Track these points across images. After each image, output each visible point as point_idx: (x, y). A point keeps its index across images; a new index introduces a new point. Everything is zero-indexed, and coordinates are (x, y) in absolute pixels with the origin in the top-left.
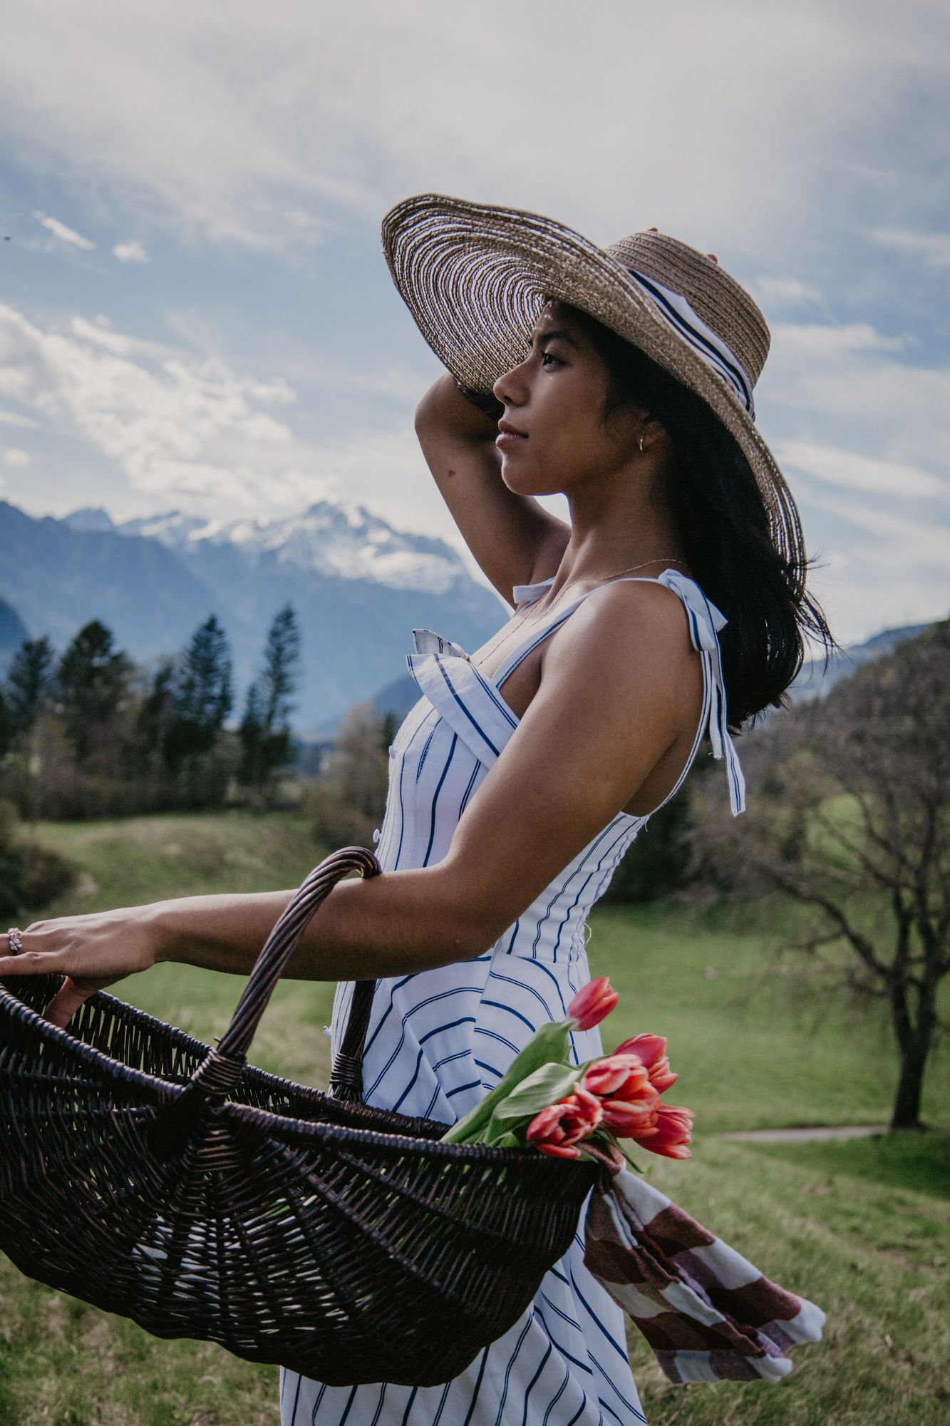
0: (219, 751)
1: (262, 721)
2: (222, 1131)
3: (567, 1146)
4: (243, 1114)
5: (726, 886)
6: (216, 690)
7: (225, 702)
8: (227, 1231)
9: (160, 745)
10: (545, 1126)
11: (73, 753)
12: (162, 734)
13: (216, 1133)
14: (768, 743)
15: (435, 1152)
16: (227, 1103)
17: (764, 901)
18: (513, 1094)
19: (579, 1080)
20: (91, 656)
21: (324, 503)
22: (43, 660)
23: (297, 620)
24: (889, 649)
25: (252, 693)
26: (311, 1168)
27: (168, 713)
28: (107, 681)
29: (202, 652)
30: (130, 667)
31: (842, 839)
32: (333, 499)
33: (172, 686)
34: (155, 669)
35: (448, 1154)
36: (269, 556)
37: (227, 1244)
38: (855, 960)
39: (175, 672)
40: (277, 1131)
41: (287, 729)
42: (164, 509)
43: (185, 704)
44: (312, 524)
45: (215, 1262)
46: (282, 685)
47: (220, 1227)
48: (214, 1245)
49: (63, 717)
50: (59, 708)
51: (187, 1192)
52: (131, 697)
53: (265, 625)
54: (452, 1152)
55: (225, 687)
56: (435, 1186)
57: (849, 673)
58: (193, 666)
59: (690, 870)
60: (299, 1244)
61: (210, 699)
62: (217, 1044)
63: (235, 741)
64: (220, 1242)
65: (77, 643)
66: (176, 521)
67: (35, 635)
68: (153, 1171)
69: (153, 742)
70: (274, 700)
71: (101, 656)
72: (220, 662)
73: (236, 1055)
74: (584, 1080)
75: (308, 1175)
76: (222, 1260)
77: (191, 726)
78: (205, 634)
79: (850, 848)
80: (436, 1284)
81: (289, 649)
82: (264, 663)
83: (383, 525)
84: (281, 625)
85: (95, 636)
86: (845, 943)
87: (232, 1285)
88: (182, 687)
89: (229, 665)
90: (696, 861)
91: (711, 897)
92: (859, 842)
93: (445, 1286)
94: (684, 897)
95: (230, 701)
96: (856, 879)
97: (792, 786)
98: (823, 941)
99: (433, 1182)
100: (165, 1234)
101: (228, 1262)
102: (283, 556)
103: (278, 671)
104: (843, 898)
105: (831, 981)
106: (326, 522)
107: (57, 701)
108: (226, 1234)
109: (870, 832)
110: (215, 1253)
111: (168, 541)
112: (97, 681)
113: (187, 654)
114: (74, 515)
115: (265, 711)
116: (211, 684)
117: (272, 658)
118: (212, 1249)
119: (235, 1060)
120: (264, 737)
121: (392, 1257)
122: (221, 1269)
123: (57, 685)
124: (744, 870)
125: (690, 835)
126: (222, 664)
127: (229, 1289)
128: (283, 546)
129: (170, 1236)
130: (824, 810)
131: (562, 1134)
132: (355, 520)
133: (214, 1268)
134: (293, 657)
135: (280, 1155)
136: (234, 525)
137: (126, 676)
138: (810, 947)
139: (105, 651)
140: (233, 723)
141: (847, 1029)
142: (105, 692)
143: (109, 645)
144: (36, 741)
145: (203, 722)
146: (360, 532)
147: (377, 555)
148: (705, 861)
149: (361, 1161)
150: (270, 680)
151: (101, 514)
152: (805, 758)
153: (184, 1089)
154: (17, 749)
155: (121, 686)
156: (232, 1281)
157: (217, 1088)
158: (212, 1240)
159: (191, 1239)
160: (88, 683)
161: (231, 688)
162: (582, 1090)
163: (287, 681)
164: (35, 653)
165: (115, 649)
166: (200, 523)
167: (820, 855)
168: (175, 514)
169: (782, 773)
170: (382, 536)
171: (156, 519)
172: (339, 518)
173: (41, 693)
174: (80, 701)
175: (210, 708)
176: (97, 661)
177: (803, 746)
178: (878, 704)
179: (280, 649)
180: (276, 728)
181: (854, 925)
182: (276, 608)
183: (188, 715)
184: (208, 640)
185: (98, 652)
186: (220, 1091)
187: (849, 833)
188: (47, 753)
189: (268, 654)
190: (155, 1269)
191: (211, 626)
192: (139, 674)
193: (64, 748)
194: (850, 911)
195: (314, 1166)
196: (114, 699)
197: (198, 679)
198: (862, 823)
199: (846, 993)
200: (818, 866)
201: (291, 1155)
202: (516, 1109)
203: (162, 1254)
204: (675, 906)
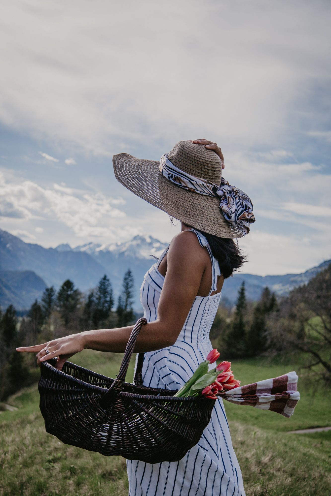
0: (110, 318)
1: (124, 308)
2: (120, 400)
3: (214, 396)
4: (125, 395)
5: (279, 350)
6: (108, 299)
7: (111, 302)
8: (124, 426)
9: (92, 318)
10: (207, 391)
11: (64, 323)
12: (92, 314)
13: (119, 400)
14: (289, 301)
15: (178, 400)
16: (121, 392)
17: (293, 353)
18: (196, 383)
19: (215, 379)
20: (68, 291)
21: (138, 236)
22: (52, 294)
23: (132, 274)
24: (326, 267)
25: (120, 299)
26: (145, 407)
27: (93, 307)
28: (73, 299)
29: (103, 287)
30: (80, 294)
31: (317, 331)
32: (141, 234)
33: (94, 299)
34: (88, 294)
35: (182, 400)
36: (122, 254)
37: (123, 429)
38: (325, 370)
39: (95, 294)
40: (135, 398)
41: (132, 309)
42: (87, 242)
43: (98, 304)
44: (134, 243)
45: (121, 434)
46: (129, 296)
47: (121, 425)
48: (120, 430)
49: (60, 312)
50: (58, 309)
51: (112, 417)
52: (81, 303)
53: (122, 276)
54: (183, 399)
55: (111, 298)
56: (179, 409)
57: (314, 276)
58: (100, 292)
59: (267, 345)
60: (144, 428)
61: (107, 302)
62: (117, 377)
63: (115, 315)
64: (122, 429)
65: (63, 287)
66: (91, 246)
67: (49, 286)
68: (102, 412)
69: (89, 318)
70: (127, 301)
71: (71, 291)
72: (109, 289)
73: (123, 379)
74: (217, 379)
75: (144, 409)
76: (123, 434)
77: (101, 311)
78: (103, 281)
79: (320, 333)
80: (181, 434)
81: (130, 283)
82: (123, 289)
83: (158, 241)
84: (127, 276)
85: (68, 284)
86: (321, 365)
87: (126, 440)
88: (97, 299)
89: (111, 290)
90: (269, 342)
91: (275, 353)
92: (323, 331)
93: (183, 435)
94: (266, 354)
95: (113, 302)
96: (322, 344)
97: (299, 314)
98: (314, 365)
99: (178, 408)
100: (107, 428)
101: (124, 434)
102: (126, 254)
103: (127, 291)
104: (319, 350)
105: (317, 378)
106: (139, 242)
107: (58, 306)
108: (123, 427)
109: (326, 327)
110: (121, 432)
111: (89, 252)
112: (70, 299)
113: (98, 288)
114: (59, 247)
115: (124, 304)
116: (106, 297)
117: (125, 287)
118: (120, 431)
119: (123, 381)
120: (125, 312)
121: (169, 429)
122: (123, 436)
123: (57, 301)
124: (285, 343)
125: (266, 333)
126: (110, 290)
127: (125, 441)
128: (126, 251)
129: (108, 429)
130: (310, 322)
131: (212, 393)
132: (148, 240)
133: (121, 436)
134: (132, 286)
135: (137, 405)
136: (110, 245)
137: (79, 297)
138: (309, 367)
139: (72, 289)
140: (114, 309)
141: (324, 394)
142: (73, 302)
143: (73, 287)
144: (52, 320)
145: (104, 310)
146: (150, 244)
147: (156, 251)
148: (272, 341)
149: (159, 404)
150: (125, 294)
151: (67, 245)
152: (302, 305)
153: (108, 389)
154: (46, 323)
155: (78, 300)
156: (125, 439)
157: (118, 388)
158: (120, 429)
159: (114, 429)
160: (67, 300)
161: (113, 298)
162: (216, 381)
163: (131, 294)
164: (50, 291)
165: (75, 288)
166: (99, 246)
167: (310, 337)
168: (91, 243)
169: (295, 311)
170: (158, 245)
171: (85, 246)
172: (143, 240)
173: (52, 304)
174: (65, 306)
175: (106, 305)
176: (69, 293)
177: (301, 301)
178: (324, 285)
179: (127, 284)
180: (128, 309)
181: (323, 359)
182: (125, 271)
183: (100, 308)
184: (104, 283)
185: (69, 290)
186: (119, 389)
187: (318, 328)
188: (56, 324)
189: (123, 286)
190: (105, 438)
191: (105, 278)
192: (83, 296)
193: (61, 321)
194: (321, 354)
195: (146, 407)
196: (76, 304)
197: (102, 296)
198: (323, 325)
199: (322, 381)
200: (309, 341)
201: (140, 404)
202: (197, 387)
203: (106, 434)
204: (263, 357)
